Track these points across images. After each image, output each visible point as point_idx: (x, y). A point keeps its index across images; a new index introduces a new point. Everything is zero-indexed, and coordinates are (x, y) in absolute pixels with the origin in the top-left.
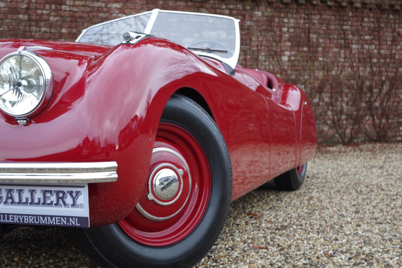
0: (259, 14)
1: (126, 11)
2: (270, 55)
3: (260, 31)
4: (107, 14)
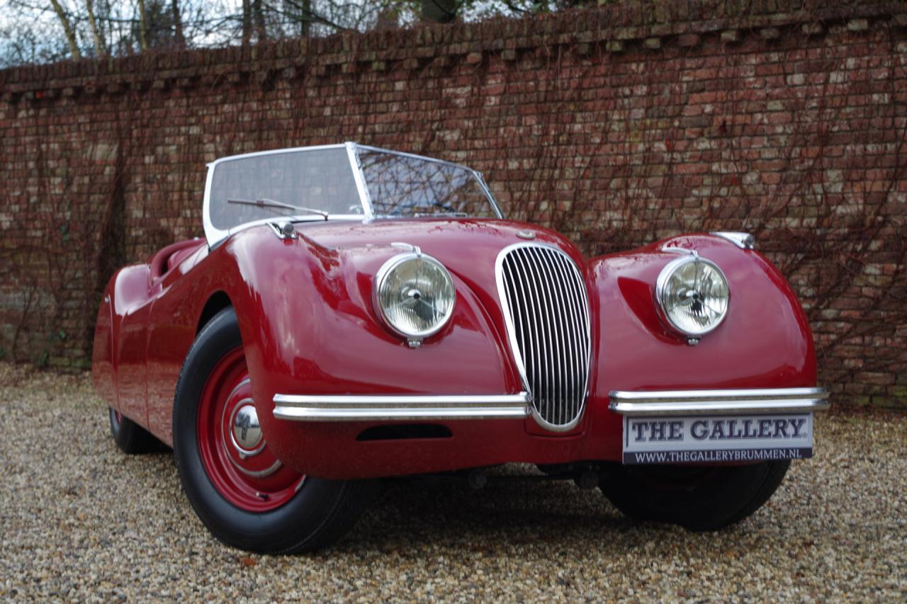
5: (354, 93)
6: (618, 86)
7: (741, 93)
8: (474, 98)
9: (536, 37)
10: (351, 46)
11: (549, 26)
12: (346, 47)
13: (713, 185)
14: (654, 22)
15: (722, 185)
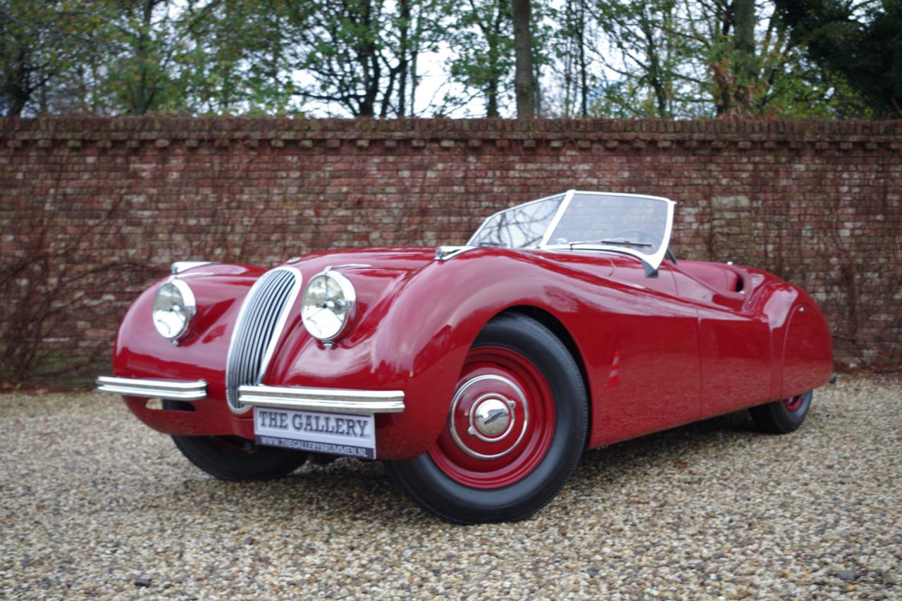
0: (802, 167)
1: (597, 173)
2: (821, 228)
3: (804, 194)
4: (571, 179)
5: (46, 163)
6: (279, 170)
7: (368, 180)
8: (158, 173)
9: (215, 132)
10: (47, 126)
11: (227, 125)
12: (43, 127)
13: (348, 240)
14: (309, 129)
15: (354, 239)
